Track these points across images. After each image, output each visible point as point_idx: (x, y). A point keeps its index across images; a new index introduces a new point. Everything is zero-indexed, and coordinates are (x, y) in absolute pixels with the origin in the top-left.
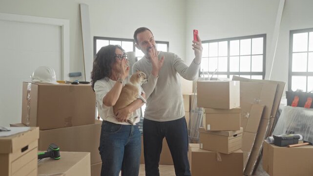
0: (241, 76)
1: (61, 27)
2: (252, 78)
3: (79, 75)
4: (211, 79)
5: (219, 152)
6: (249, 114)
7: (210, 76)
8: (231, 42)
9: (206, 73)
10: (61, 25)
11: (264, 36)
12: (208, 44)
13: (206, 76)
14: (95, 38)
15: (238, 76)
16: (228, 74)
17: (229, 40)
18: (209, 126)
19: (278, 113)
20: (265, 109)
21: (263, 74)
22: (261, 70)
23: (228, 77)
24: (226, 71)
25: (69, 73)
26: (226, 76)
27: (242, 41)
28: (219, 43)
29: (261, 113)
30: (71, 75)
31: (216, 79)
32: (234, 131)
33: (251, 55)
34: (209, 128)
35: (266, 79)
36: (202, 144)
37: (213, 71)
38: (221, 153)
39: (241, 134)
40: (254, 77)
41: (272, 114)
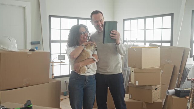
0: (154, 43)
1: (24, 8)
2: (162, 45)
3: (38, 43)
4: (133, 45)
5: (145, 102)
6: (162, 71)
7: (132, 43)
8: (147, 19)
9: (129, 41)
10: (24, 6)
11: (172, 15)
12: (130, 21)
13: (129, 43)
14: (50, 16)
15: (152, 43)
16: (145, 42)
17: (145, 18)
18: (137, 82)
19: (184, 71)
20: (175, 67)
21: (171, 42)
22: (170, 39)
23: (145, 44)
24: (143, 40)
25: (31, 41)
26: (143, 44)
27: (155, 18)
28: (138, 20)
29: (172, 70)
30: (32, 43)
31: (137, 45)
32: (156, 86)
33: (162, 29)
34: (137, 84)
35: (174, 45)
36: (131, 95)
37: (134, 39)
38: (146, 102)
39: (160, 88)
40: (164, 44)
41: (180, 72)
